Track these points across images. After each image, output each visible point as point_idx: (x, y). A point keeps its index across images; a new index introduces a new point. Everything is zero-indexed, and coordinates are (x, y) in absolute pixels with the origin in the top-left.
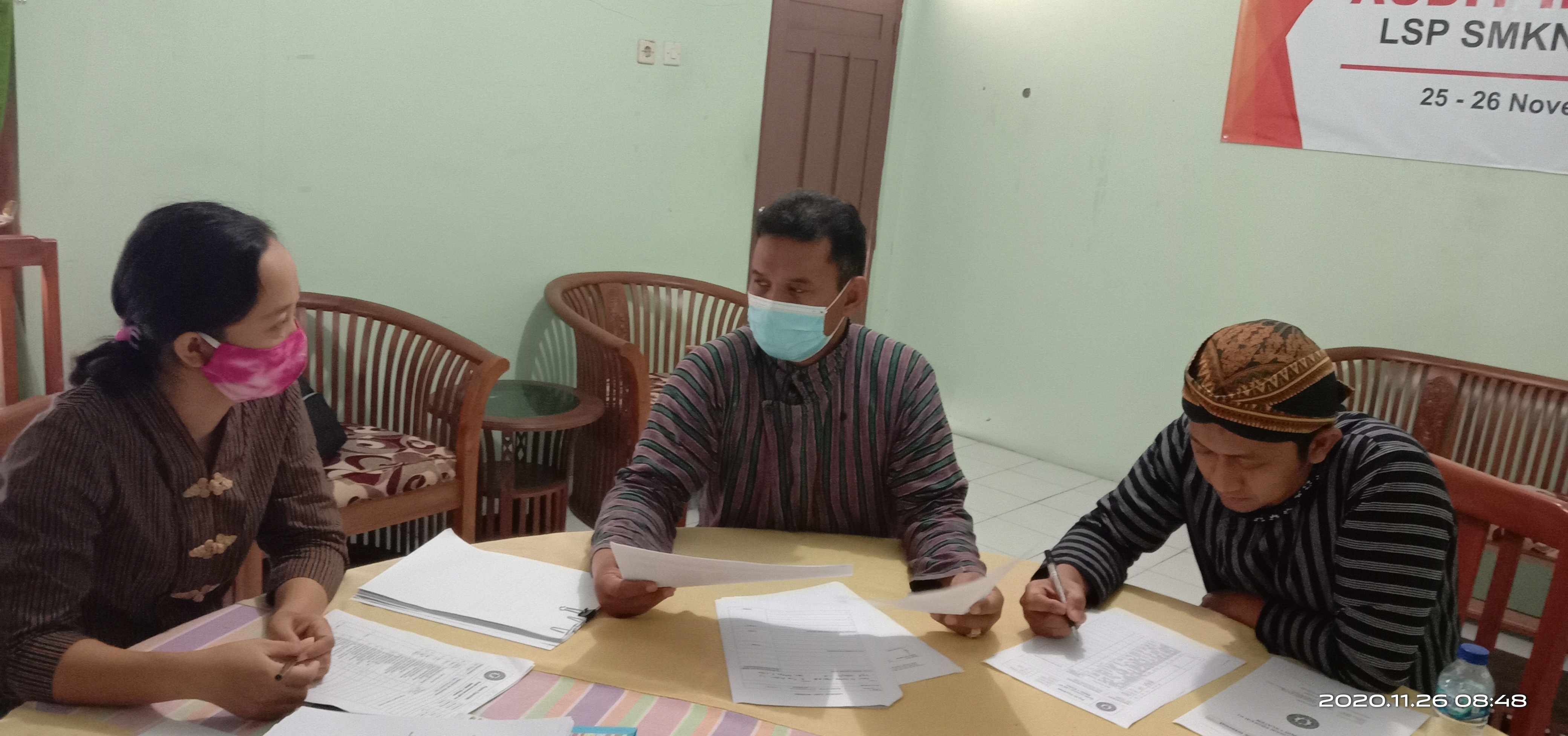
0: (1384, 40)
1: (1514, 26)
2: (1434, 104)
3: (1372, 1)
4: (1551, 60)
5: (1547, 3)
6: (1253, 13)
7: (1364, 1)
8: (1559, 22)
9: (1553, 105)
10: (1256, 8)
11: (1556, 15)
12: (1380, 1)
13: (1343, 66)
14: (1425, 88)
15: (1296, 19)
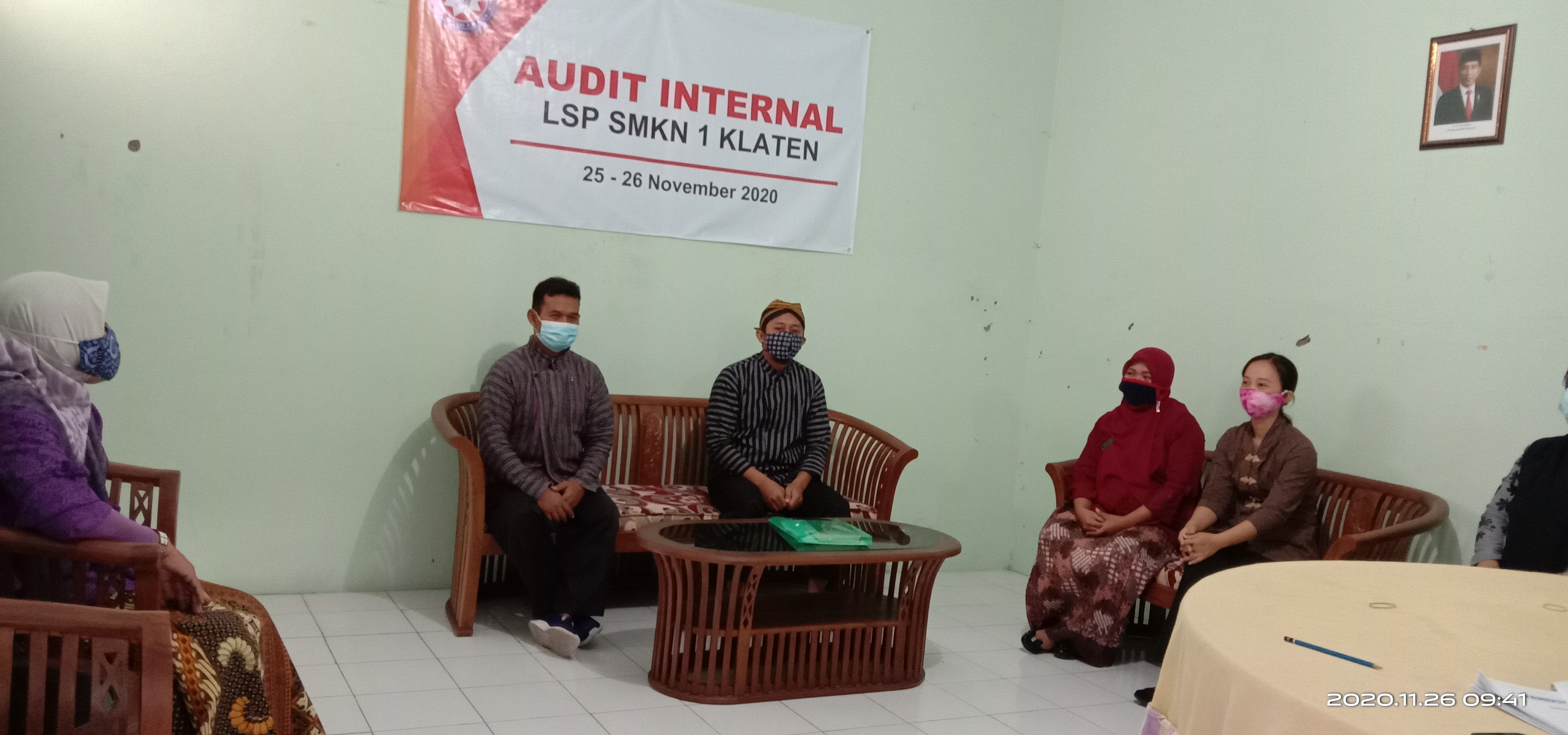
0: (546, 120)
1: (645, 119)
2: (594, 181)
3: (533, 83)
4: (672, 149)
5: (664, 102)
6: (419, 82)
7: (525, 82)
8: (675, 119)
9: (677, 185)
10: (423, 77)
11: (671, 113)
12: (540, 84)
13: (512, 142)
14: (585, 166)
15: (464, 93)
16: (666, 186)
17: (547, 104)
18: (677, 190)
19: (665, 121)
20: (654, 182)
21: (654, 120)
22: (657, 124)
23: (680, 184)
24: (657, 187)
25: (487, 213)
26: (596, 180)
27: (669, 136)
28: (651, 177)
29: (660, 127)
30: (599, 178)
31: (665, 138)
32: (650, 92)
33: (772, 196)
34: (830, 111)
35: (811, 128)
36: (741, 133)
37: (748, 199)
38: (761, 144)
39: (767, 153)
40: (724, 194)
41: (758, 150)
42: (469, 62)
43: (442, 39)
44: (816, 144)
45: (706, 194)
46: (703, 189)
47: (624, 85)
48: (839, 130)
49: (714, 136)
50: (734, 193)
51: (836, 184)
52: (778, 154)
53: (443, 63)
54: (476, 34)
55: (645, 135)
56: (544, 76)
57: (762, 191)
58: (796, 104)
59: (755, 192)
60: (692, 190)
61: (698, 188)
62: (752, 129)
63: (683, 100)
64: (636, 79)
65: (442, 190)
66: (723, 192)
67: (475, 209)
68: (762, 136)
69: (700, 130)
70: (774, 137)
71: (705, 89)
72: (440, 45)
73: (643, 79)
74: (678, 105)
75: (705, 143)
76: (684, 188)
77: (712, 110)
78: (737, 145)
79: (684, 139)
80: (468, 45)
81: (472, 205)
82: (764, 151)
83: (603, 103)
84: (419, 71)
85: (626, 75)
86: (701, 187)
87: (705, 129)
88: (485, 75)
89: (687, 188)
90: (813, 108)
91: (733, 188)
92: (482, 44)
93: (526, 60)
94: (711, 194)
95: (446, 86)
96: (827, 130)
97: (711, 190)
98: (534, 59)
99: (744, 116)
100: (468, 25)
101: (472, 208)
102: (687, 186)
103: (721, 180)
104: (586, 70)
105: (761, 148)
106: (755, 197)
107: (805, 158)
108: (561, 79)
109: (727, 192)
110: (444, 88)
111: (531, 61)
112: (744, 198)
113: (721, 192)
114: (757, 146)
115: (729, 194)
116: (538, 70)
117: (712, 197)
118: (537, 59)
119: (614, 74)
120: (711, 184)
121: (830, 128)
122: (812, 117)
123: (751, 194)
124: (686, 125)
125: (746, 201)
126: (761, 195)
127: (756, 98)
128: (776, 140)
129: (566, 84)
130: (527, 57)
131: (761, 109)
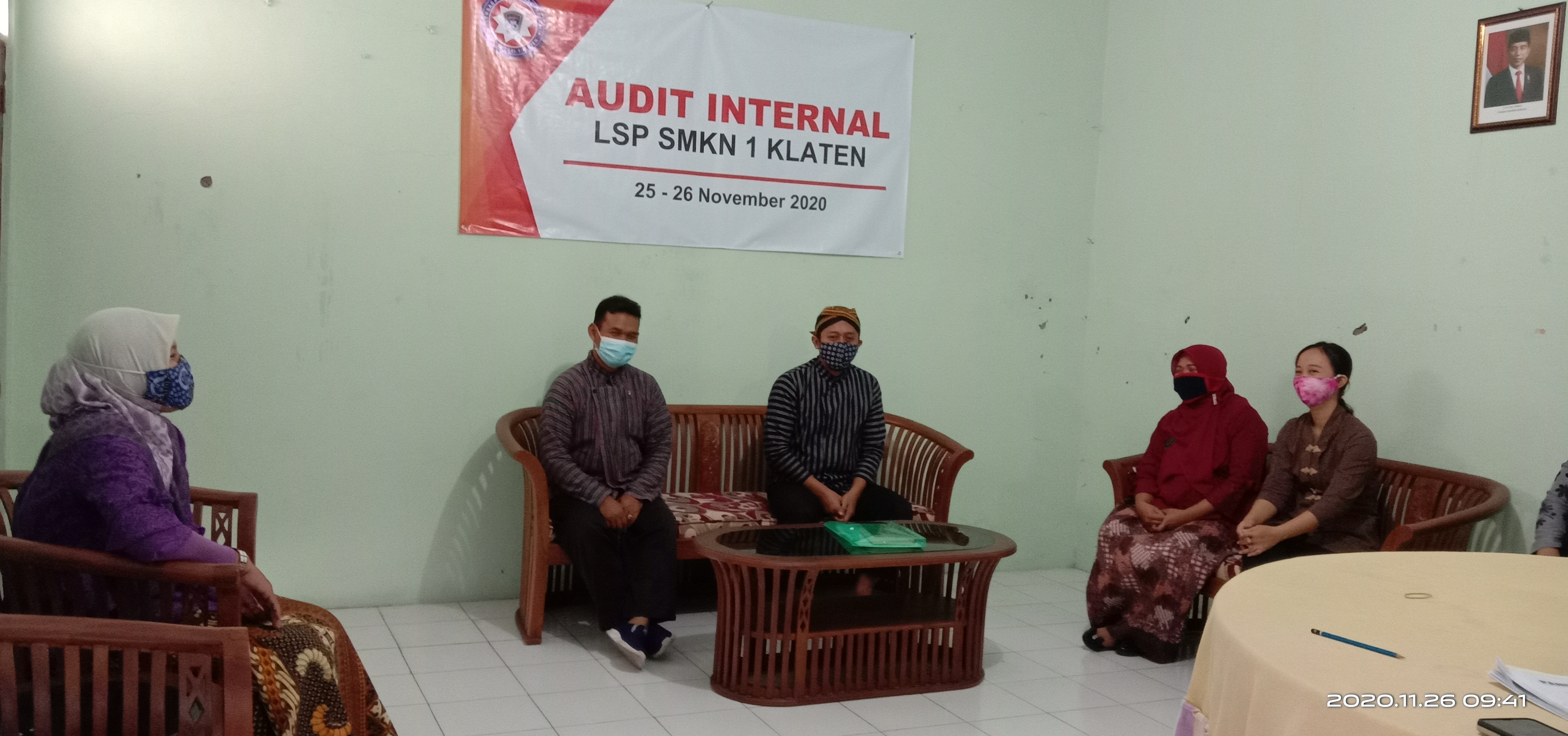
1: (693, 134)
2: (645, 196)
3: (583, 104)
4: (721, 162)
5: (712, 117)
6: (474, 108)
7: (576, 103)
8: (722, 133)
9: (727, 198)
10: (478, 103)
11: (719, 127)
12: (590, 105)
13: (566, 162)
14: (637, 182)
15: (518, 116)
16: (716, 198)
17: (598, 123)
18: (727, 202)
19: (713, 135)
20: (705, 195)
21: (702, 134)
22: (705, 138)
23: (730, 195)
24: (707, 200)
25: (544, 233)
26: (648, 196)
27: (717, 149)
28: (701, 191)
29: (708, 141)
30: (650, 193)
31: (714, 152)
32: (697, 107)
33: (821, 204)
34: (876, 116)
35: (858, 134)
36: (789, 142)
37: (797, 208)
38: (809, 152)
39: (815, 161)
40: (773, 204)
41: (806, 159)
42: (521, 87)
43: (494, 65)
44: (864, 149)
45: (755, 204)
46: (753, 199)
47: (672, 102)
48: (886, 135)
49: (762, 147)
50: (783, 201)
51: (884, 188)
52: (825, 161)
53: (497, 89)
54: (527, 59)
55: (694, 150)
56: (594, 96)
57: (811, 199)
58: (842, 112)
59: (804, 200)
60: (742, 201)
61: (747, 199)
62: (799, 138)
63: (730, 113)
64: (683, 96)
65: (499, 212)
66: (772, 202)
67: (532, 229)
68: (809, 145)
69: (748, 142)
70: (821, 145)
71: (752, 101)
72: (493, 72)
73: (690, 94)
74: (725, 119)
75: (753, 155)
76: (734, 199)
77: (759, 122)
78: (784, 155)
79: (732, 151)
80: (520, 70)
81: (528, 226)
82: (811, 159)
83: (652, 120)
84: (474, 98)
85: (674, 92)
86: (750, 198)
87: (752, 141)
88: (537, 98)
89: (736, 199)
90: (859, 114)
91: (782, 197)
92: (533, 69)
93: (576, 82)
94: (760, 204)
95: (500, 111)
96: (874, 136)
97: (761, 201)
98: (584, 80)
99: (790, 126)
100: (519, 50)
101: (529, 228)
102: (737, 198)
103: (770, 190)
104: (635, 89)
105: (809, 156)
106: (804, 206)
107: (853, 164)
108: (611, 98)
109: (776, 202)
110: (498, 112)
111: (581, 83)
112: (793, 207)
113: (771, 202)
114: (805, 155)
115: (778, 204)
116: (588, 91)
117: (762, 207)
118: (587, 80)
119: (662, 91)
120: (761, 194)
121: (877, 134)
122: (859, 124)
123: (800, 203)
124: (734, 137)
125: (794, 210)
126: (811, 203)
127: (802, 108)
128: (823, 148)
129: (616, 103)
130: (577, 79)
131: (807, 118)
